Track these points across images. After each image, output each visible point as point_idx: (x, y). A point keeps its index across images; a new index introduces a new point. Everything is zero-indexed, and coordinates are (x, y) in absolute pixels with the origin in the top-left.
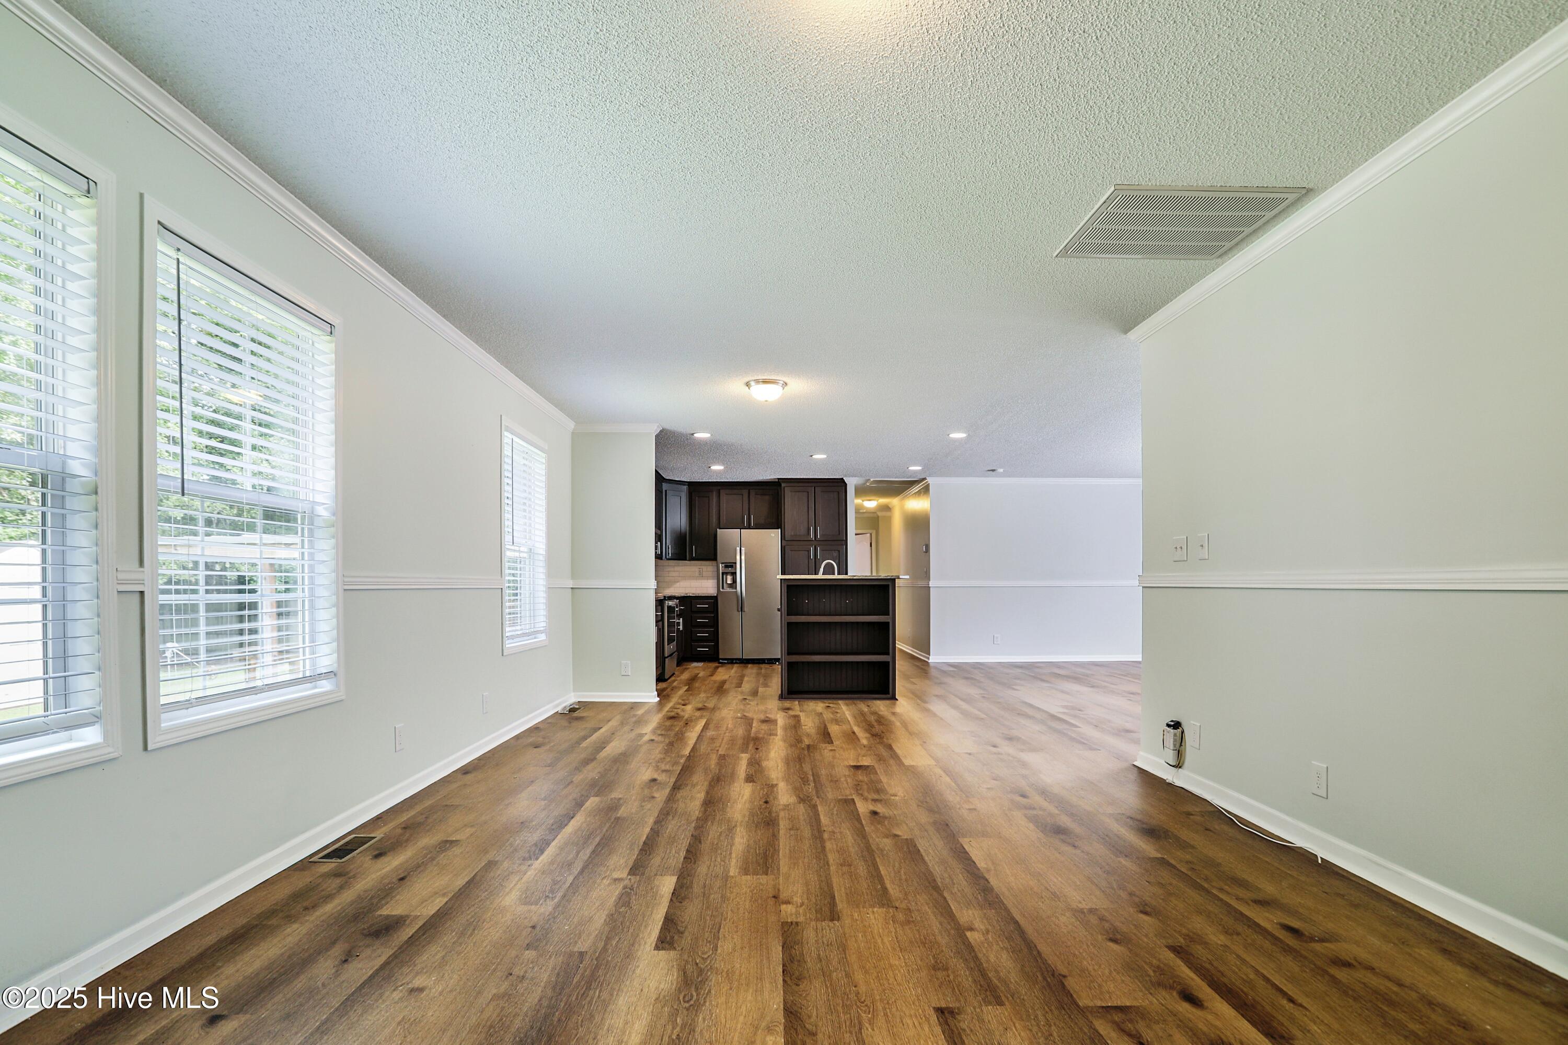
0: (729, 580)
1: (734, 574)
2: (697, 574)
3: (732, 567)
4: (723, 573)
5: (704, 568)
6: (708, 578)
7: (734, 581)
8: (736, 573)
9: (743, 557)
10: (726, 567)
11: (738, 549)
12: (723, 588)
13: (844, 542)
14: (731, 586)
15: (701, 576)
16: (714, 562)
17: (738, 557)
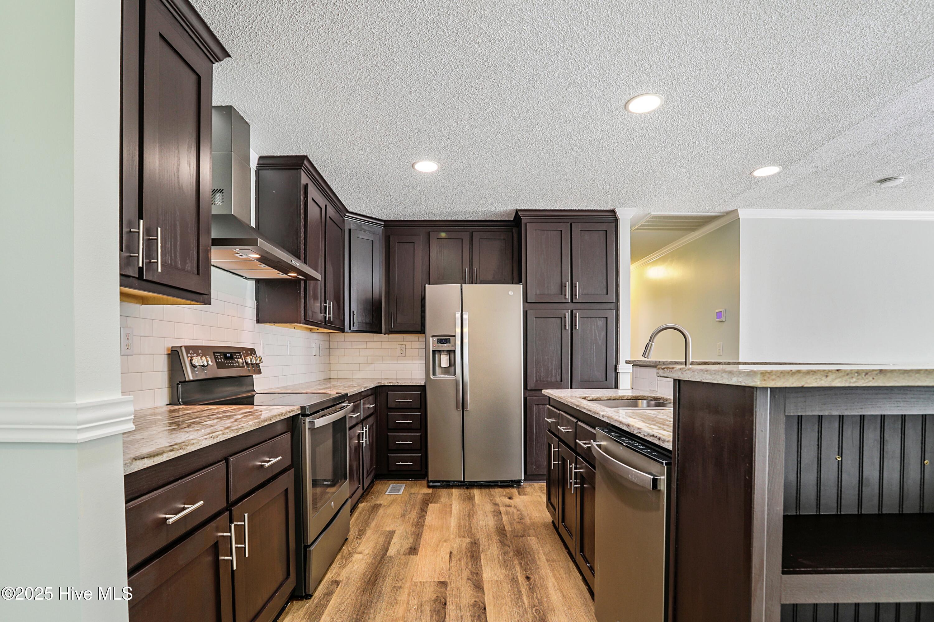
0: (444, 361)
1: (452, 352)
2: (398, 352)
3: (448, 341)
4: (434, 352)
5: (408, 345)
6: (412, 357)
7: (452, 363)
8: (454, 351)
9: (466, 330)
10: (440, 341)
11: (458, 315)
12: (434, 374)
13: (613, 306)
14: (446, 370)
15: (403, 354)
16: (421, 337)
17: (458, 330)
